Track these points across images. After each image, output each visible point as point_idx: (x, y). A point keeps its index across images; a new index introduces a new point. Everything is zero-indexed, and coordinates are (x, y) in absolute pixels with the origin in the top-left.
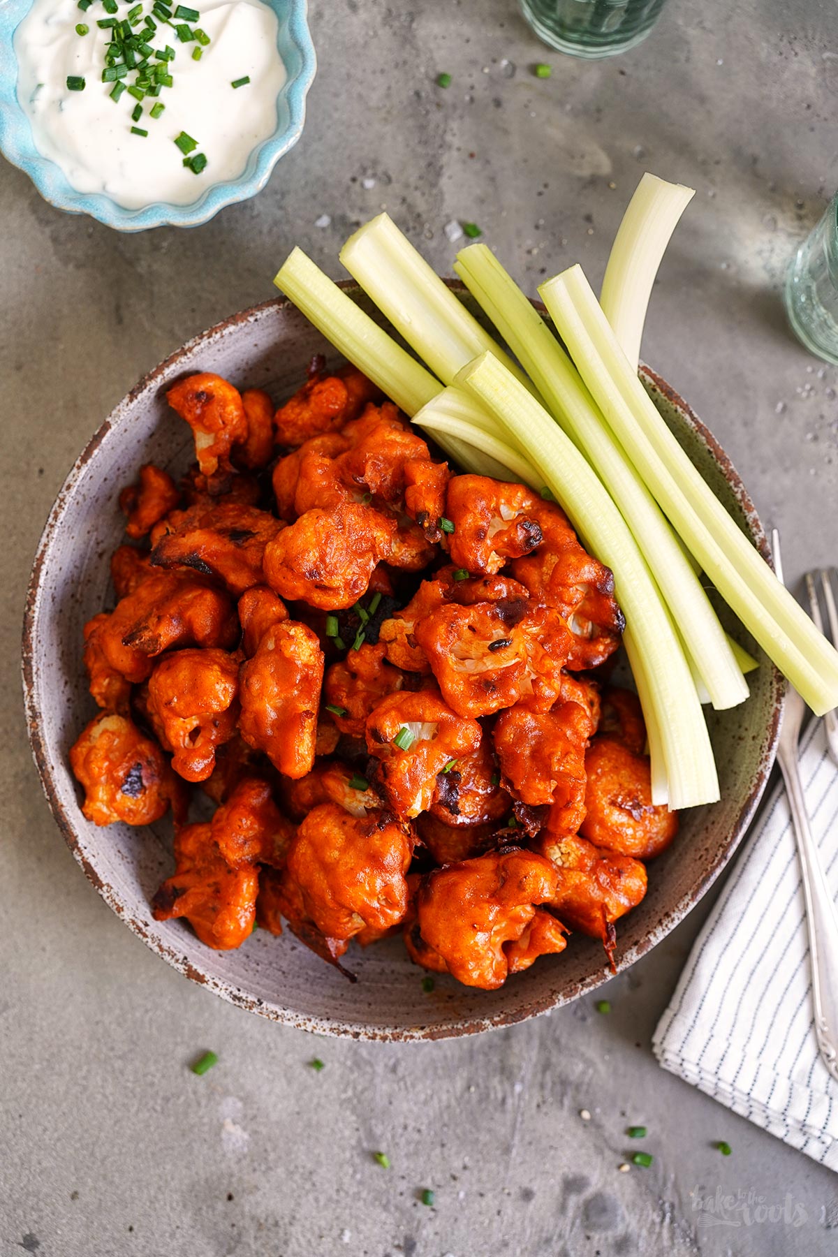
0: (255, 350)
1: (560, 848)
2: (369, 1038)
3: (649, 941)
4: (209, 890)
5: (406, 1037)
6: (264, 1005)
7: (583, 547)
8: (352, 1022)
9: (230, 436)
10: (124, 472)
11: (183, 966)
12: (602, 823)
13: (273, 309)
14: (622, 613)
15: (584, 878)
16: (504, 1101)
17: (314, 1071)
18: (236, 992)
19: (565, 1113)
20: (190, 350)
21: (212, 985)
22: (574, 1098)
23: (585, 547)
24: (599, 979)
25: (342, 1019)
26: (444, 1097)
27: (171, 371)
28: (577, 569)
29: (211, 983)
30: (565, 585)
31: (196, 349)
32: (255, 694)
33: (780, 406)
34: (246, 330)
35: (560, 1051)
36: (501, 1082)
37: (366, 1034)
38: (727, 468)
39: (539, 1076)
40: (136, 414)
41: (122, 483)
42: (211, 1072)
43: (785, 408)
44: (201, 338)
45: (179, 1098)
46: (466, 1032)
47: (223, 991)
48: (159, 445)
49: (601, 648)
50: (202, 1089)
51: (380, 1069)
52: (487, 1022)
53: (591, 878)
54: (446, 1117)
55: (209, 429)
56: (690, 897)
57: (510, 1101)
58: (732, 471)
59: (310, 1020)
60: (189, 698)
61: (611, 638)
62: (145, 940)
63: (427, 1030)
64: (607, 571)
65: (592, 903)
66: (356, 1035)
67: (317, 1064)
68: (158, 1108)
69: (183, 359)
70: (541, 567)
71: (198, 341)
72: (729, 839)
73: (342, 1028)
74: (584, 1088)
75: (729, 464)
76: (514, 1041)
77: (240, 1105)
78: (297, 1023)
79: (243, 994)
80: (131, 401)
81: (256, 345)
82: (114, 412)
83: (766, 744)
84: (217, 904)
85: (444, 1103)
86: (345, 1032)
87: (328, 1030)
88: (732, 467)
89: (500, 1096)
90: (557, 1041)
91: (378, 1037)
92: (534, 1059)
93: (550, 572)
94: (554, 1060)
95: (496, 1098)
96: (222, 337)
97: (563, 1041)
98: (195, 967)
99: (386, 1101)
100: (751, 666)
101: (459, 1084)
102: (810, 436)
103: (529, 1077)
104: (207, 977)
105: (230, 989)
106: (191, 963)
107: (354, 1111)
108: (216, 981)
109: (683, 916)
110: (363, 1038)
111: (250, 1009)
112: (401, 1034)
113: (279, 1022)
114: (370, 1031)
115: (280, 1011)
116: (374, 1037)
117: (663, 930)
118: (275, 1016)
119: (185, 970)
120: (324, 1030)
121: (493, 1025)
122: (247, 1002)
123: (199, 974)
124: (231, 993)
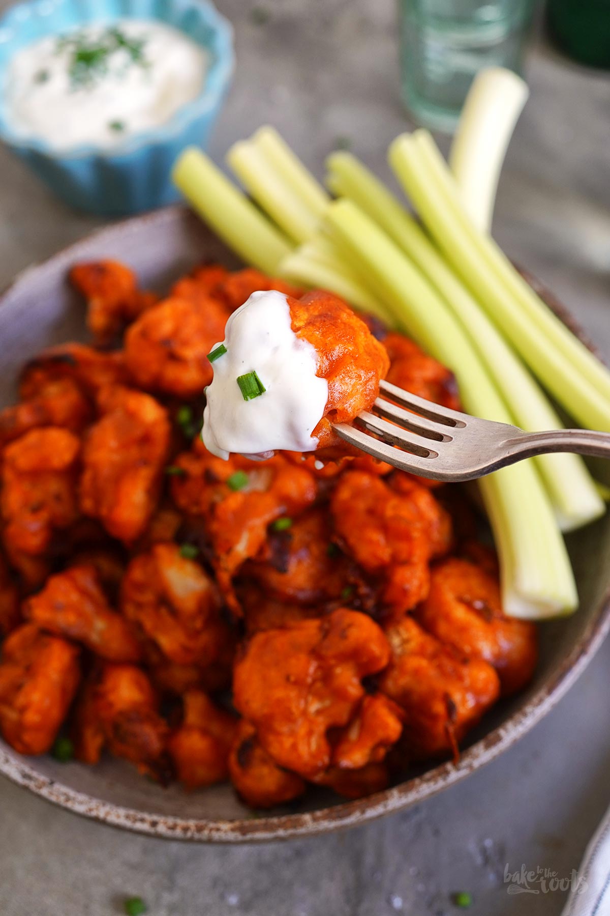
2: (169, 828)
5: (211, 830)
6: (55, 786)
8: (152, 811)
15: (424, 664)
20: (92, 239)
21: (4, 760)
24: (440, 775)
37: (165, 823)
52: (307, 817)
53: (432, 663)
56: (543, 692)
63: (237, 824)
66: (154, 824)
72: (588, 636)
73: (140, 815)
78: (89, 806)
79: (32, 774)
86: (142, 820)
87: (123, 817)
91: (179, 828)
105: (22, 767)
110: (161, 829)
111: (40, 788)
112: (206, 825)
113: (69, 805)
114: (171, 821)
115: (72, 793)
116: (173, 828)
117: (515, 725)
118: (66, 798)
120: (119, 817)
121: (315, 820)
122: (37, 781)
124: (23, 770)
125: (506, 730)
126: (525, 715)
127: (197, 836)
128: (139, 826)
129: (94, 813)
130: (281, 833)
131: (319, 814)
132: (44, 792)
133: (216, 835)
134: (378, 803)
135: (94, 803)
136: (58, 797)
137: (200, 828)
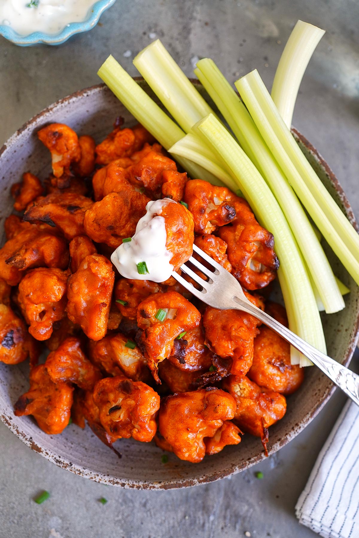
0: (87, 114)
1: (239, 386)
2: (130, 487)
3: (287, 439)
4: (45, 400)
5: (151, 487)
6: (73, 466)
7: (258, 222)
8: (121, 477)
9: (71, 156)
10: (14, 175)
11: (30, 442)
12: (263, 373)
13: (97, 90)
14: (278, 259)
15: (252, 403)
16: (204, 525)
17: (101, 504)
18: (58, 458)
19: (237, 533)
20: (51, 109)
21: (45, 454)
22: (242, 525)
23: (258, 221)
24: (258, 459)
25: (116, 476)
26: (171, 521)
27: (41, 120)
28: (254, 233)
29: (44, 452)
30: (247, 241)
31: (55, 109)
32: (75, 292)
34: (82, 101)
35: (235, 499)
36: (203, 514)
37: (129, 485)
38: (336, 184)
39: (223, 512)
40: (20, 143)
41: (13, 181)
42: (46, 503)
44: (58, 103)
45: (27, 516)
46: (184, 486)
47: (51, 457)
48: (34, 162)
49: (266, 278)
50: (40, 511)
51: (137, 505)
52: (196, 480)
53: (256, 403)
54: (172, 532)
55: (59, 152)
56: (309, 415)
57: (207, 525)
58: (339, 186)
59: (98, 475)
60: (39, 293)
61: (271, 273)
62: (9, 427)
63: (163, 484)
64: (270, 235)
65: (256, 416)
66: (123, 485)
67: (103, 500)
68: (16, 521)
69: (47, 114)
70: (235, 231)
71: (56, 105)
72: (332, 384)
73: (116, 480)
74: (248, 519)
75: (337, 182)
76: (210, 492)
77: (60, 521)
78: (91, 476)
79: (62, 460)
80: (18, 135)
81: (88, 111)
82: (9, 140)
83: (353, 333)
84: (49, 407)
85: (171, 525)
86: (117, 483)
87: (107, 481)
88: (339, 184)
89: (202, 522)
90: (234, 493)
91: (135, 487)
92: (221, 502)
93: (240, 235)
94: (232, 503)
95: (199, 523)
96: (69, 103)
97: (237, 493)
98: (36, 443)
99: (139, 523)
100: (346, 291)
101: (180, 515)
103: (218, 512)
104: (43, 449)
105: (55, 456)
106: (34, 441)
107: (122, 527)
108: (48, 451)
109: (306, 425)
110: (127, 487)
111: (65, 467)
112: (148, 485)
113: (81, 475)
114: (131, 483)
115: (82, 471)
116: (133, 486)
117: (295, 433)
118: (79, 472)
119: (30, 445)
120: (106, 481)
121: (199, 482)
122: (64, 464)
123: (38, 447)
124: (55, 458)
125: (290, 435)
126: (300, 428)
128: (116, 485)
129: (93, 480)
132: (68, 469)
135: (93, 474)
136: (75, 472)
137: (145, 486)
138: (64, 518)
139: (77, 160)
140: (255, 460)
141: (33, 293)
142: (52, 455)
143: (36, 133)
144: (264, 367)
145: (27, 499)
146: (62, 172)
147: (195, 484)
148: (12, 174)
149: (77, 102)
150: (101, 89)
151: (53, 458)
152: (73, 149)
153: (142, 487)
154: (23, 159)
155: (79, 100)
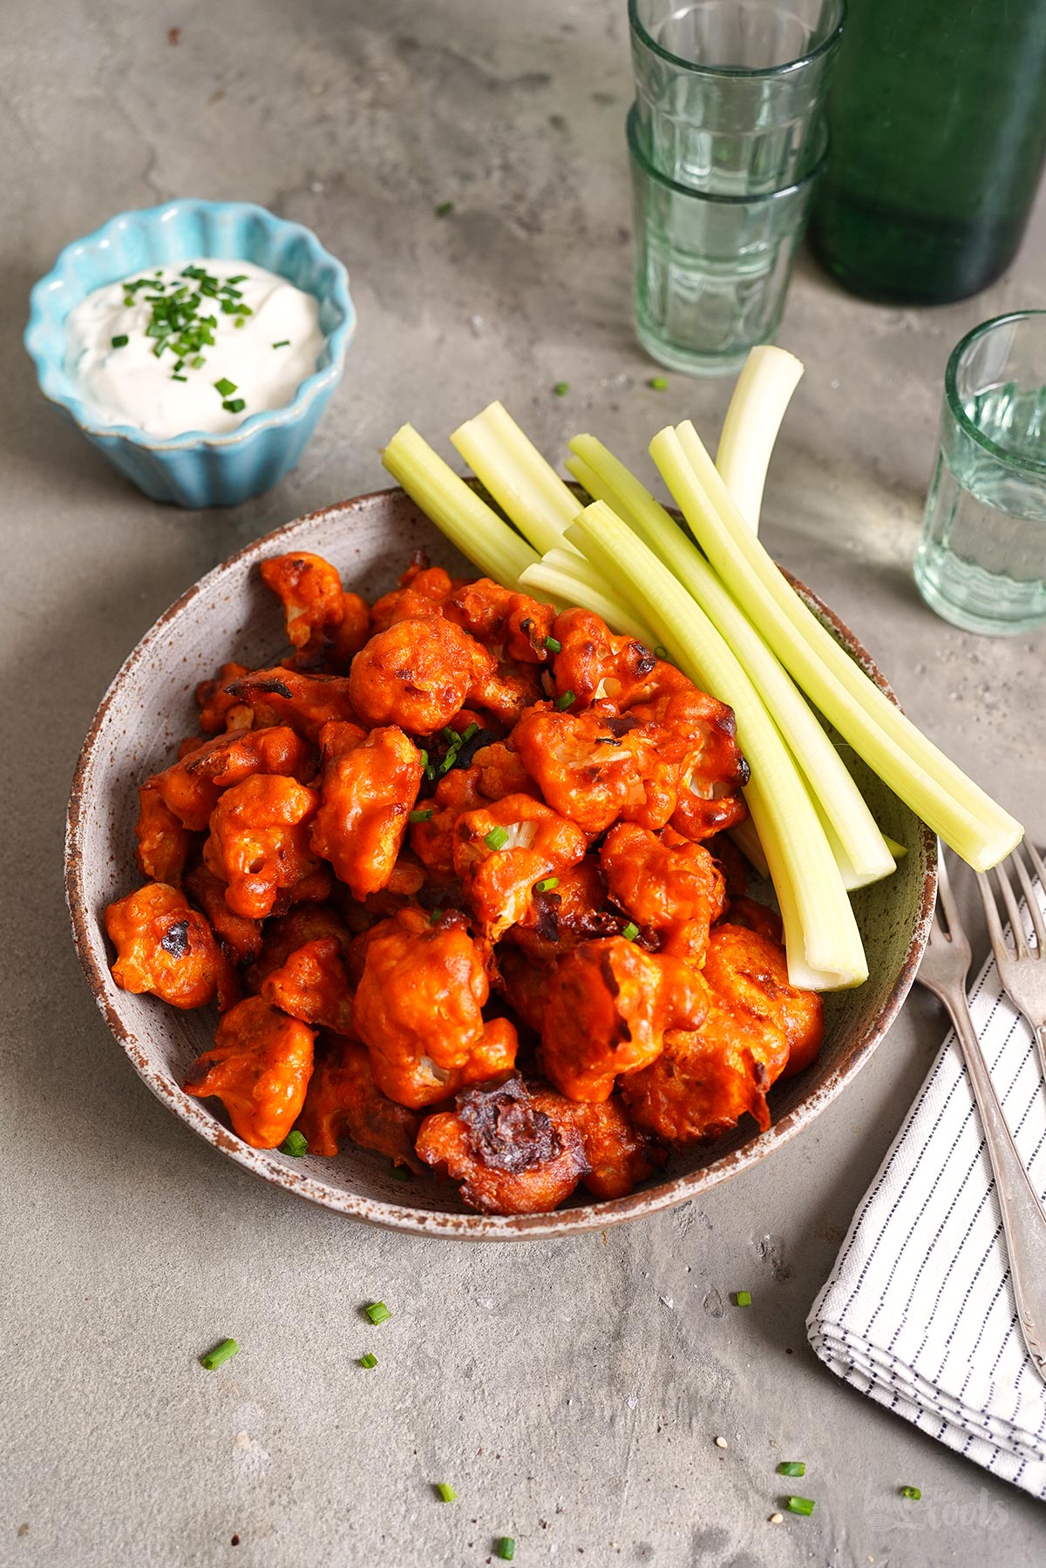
2: (439, 1224)
3: (791, 1122)
4: (253, 1056)
5: (485, 1225)
6: (309, 1181)
8: (418, 1206)
9: (326, 606)
10: (205, 663)
11: (213, 1131)
13: (378, 500)
14: (745, 759)
16: (612, 1419)
18: (274, 1164)
19: (695, 1440)
20: (290, 529)
21: (247, 1155)
22: (706, 1422)
24: (729, 1163)
25: (405, 1203)
26: (533, 1413)
27: (269, 548)
28: (694, 702)
29: (245, 1152)
30: (681, 719)
31: (297, 530)
33: (919, 668)
34: (349, 521)
35: (687, 1357)
36: (610, 1396)
37: (434, 1219)
38: (856, 646)
39: (660, 1389)
40: (226, 589)
41: (201, 676)
43: (923, 670)
45: (181, 1400)
47: (259, 1162)
48: (246, 648)
49: (724, 806)
50: (212, 1387)
51: (449, 1372)
52: (588, 1210)
54: (534, 1439)
55: (302, 601)
56: (838, 1073)
57: (620, 1422)
58: (862, 649)
59: (365, 1201)
60: (257, 803)
61: (735, 799)
62: (170, 1098)
63: (513, 1218)
64: (727, 709)
66: (422, 1220)
67: (367, 1362)
68: (152, 1413)
69: (282, 538)
71: (299, 522)
72: (882, 1012)
73: (405, 1211)
74: (721, 1406)
75: (858, 643)
76: (626, 1342)
77: (261, 1412)
78: (348, 1203)
79: (281, 1167)
80: (223, 569)
81: (357, 551)
82: (204, 579)
83: (919, 912)
84: (261, 1068)
85: (533, 1421)
86: (408, 1216)
87: (386, 1214)
88: (861, 646)
89: (607, 1414)
90: (683, 1343)
91: (450, 1224)
92: (653, 1367)
94: (679, 1369)
95: (603, 1418)
96: (324, 521)
97: (692, 1342)
98: (227, 1133)
99: (455, 1413)
101: (555, 1396)
102: (954, 695)
103: (646, 1389)
104: (242, 1145)
105: (268, 1160)
106: (223, 1129)
107: (412, 1425)
108: (252, 1150)
110: (430, 1225)
111: (291, 1184)
112: (480, 1221)
113: (326, 1201)
114: (440, 1216)
115: (328, 1189)
116: (443, 1224)
117: (807, 1109)
118: (322, 1194)
119: (215, 1135)
120: (382, 1213)
121: (596, 1214)
122: (288, 1176)
123: (231, 1141)
124: (269, 1164)
125: (797, 1114)
126: (818, 1098)
127: (470, 1232)
128: (405, 1223)
129: (354, 1210)
130: (561, 1227)
131: (600, 1206)
132: (297, 1187)
133: (491, 1232)
134: (664, 1194)
135: (354, 1199)
136: (312, 1193)
137: (472, 1223)
138: (270, 1406)
139: (337, 618)
140: (722, 1166)
141: (246, 806)
142: (261, 1157)
143: (256, 571)
144: (728, 978)
145: (185, 1360)
146: (309, 636)
147: (586, 1217)
148: (202, 661)
149: (341, 521)
150: (388, 497)
151: (265, 1163)
152: (332, 594)
153: (466, 1224)
154: (225, 632)
155: (344, 516)
